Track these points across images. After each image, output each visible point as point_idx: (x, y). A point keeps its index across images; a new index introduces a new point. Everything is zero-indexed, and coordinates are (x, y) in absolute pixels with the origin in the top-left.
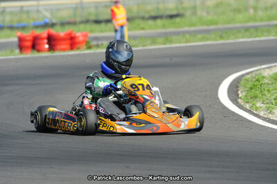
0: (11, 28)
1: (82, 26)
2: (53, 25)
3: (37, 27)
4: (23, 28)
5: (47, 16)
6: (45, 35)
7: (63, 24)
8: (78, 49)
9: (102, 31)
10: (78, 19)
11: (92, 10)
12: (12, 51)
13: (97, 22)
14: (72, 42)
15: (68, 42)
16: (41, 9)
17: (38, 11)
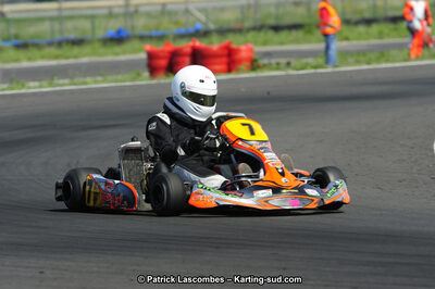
0: (142, 38)
1: (251, 35)
2: (206, 34)
3: (182, 36)
4: (161, 38)
5: (199, 20)
6: (188, 50)
7: (222, 32)
8: (238, 71)
9: (282, 43)
10: (248, 24)
11: (272, 10)
12: (139, 75)
13: (276, 28)
14: (231, 60)
15: (225, 60)
16: (192, 7)
17: (187, 11)
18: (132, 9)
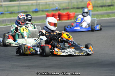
0: (43, 11)
2: (60, 10)
3: (53, 10)
4: (48, 11)
5: (57, 6)
6: (57, 14)
8: (71, 19)
14: (69, 17)
15: (67, 16)
16: (54, 3)
17: (53, 4)
18: (38, 4)
